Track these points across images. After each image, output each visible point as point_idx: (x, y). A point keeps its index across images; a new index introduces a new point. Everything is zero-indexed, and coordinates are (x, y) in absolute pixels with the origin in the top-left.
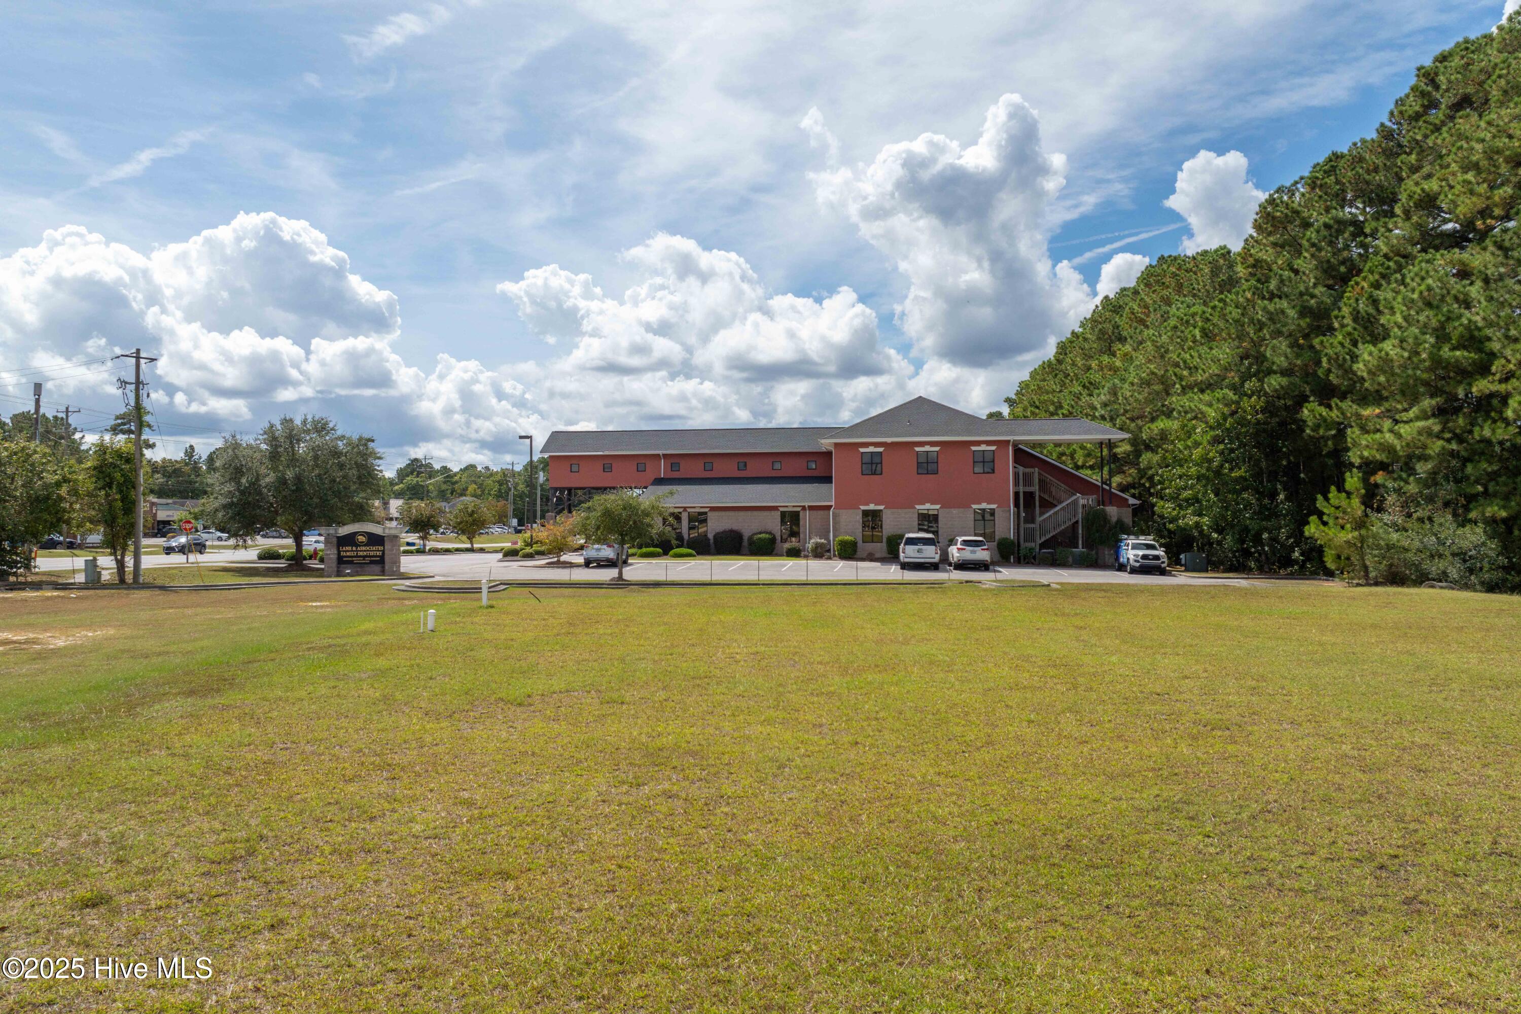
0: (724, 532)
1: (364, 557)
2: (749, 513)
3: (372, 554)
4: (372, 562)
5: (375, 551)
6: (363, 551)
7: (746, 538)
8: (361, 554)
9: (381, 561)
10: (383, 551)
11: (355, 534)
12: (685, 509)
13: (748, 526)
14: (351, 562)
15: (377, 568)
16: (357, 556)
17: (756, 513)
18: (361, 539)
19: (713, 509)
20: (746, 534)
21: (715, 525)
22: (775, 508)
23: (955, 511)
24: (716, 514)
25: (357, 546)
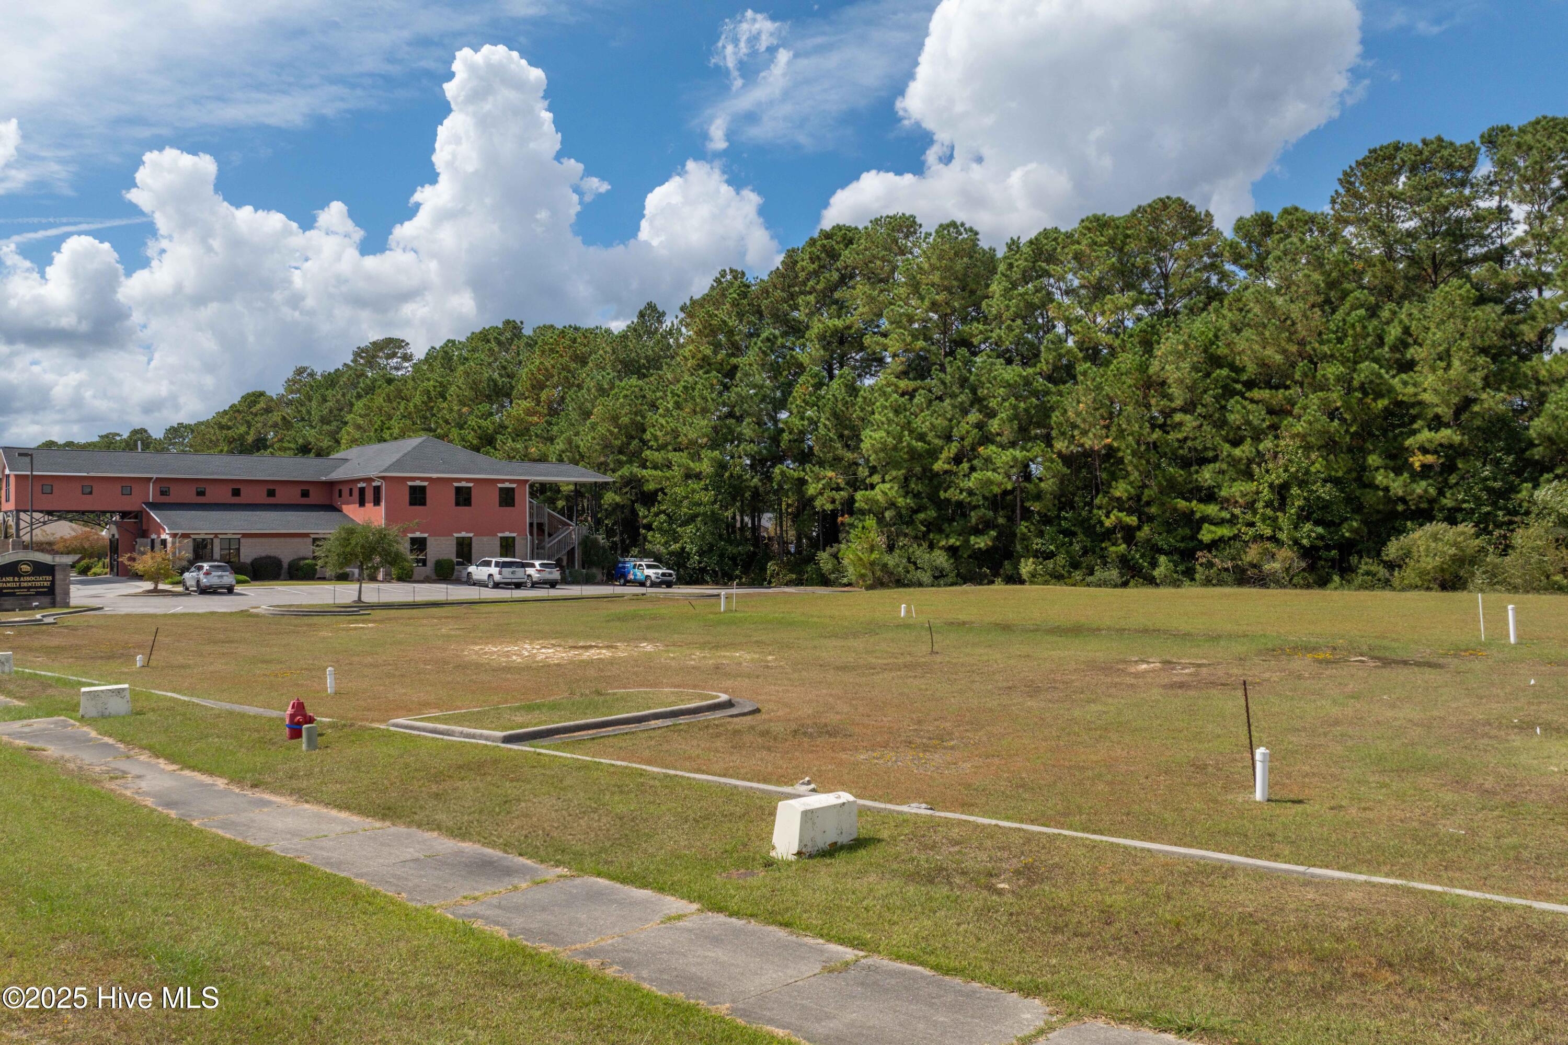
0: (261, 559)
1: (29, 588)
2: (282, 539)
3: (38, 584)
4: (38, 594)
5: (43, 581)
6: (27, 581)
7: (285, 565)
8: (23, 584)
9: (50, 592)
10: (53, 582)
11: (18, 562)
12: (216, 535)
13: (286, 553)
14: (13, 594)
15: (46, 600)
16: (20, 588)
17: (288, 540)
18: (25, 568)
19: (245, 535)
20: (286, 562)
21: (249, 553)
22: (306, 535)
23: (485, 539)
24: (250, 540)
25: (20, 576)
